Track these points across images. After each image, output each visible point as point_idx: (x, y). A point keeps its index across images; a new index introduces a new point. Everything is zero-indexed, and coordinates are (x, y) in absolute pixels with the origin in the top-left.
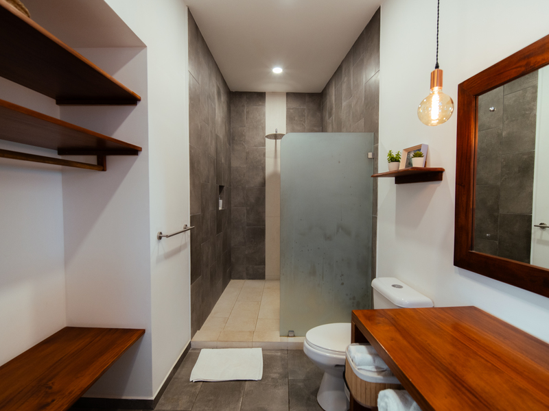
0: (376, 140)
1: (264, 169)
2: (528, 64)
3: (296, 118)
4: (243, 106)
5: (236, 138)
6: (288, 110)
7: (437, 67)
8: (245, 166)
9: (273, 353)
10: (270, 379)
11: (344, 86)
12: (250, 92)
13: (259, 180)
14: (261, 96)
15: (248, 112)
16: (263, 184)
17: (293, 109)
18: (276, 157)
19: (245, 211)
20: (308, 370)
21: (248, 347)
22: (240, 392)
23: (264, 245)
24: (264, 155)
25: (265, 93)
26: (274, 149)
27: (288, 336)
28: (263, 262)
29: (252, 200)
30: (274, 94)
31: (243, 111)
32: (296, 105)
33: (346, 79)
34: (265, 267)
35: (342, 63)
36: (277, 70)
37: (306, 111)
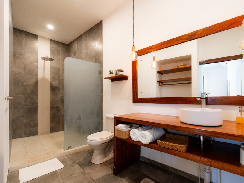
0: (102, 67)
1: (36, 75)
2: (149, 51)
3: (56, 53)
4: (23, 38)
5: (17, 55)
6: (51, 48)
7: (134, 45)
8: (24, 72)
9: (64, 158)
10: (68, 165)
11: (84, 44)
12: (27, 32)
13: (33, 81)
14: (35, 36)
15: (26, 43)
16: (36, 83)
17: (54, 48)
18: (44, 70)
19: (24, 98)
20: (83, 157)
21: (49, 160)
22: (57, 174)
23: (37, 116)
24: (37, 68)
25: (37, 36)
26: (43, 65)
27: (69, 149)
28: (36, 126)
29: (29, 91)
30: (43, 37)
31: (23, 41)
32: (55, 46)
33: (84, 42)
34: (37, 129)
35: (82, 35)
36: (50, 27)
37: (60, 51)
